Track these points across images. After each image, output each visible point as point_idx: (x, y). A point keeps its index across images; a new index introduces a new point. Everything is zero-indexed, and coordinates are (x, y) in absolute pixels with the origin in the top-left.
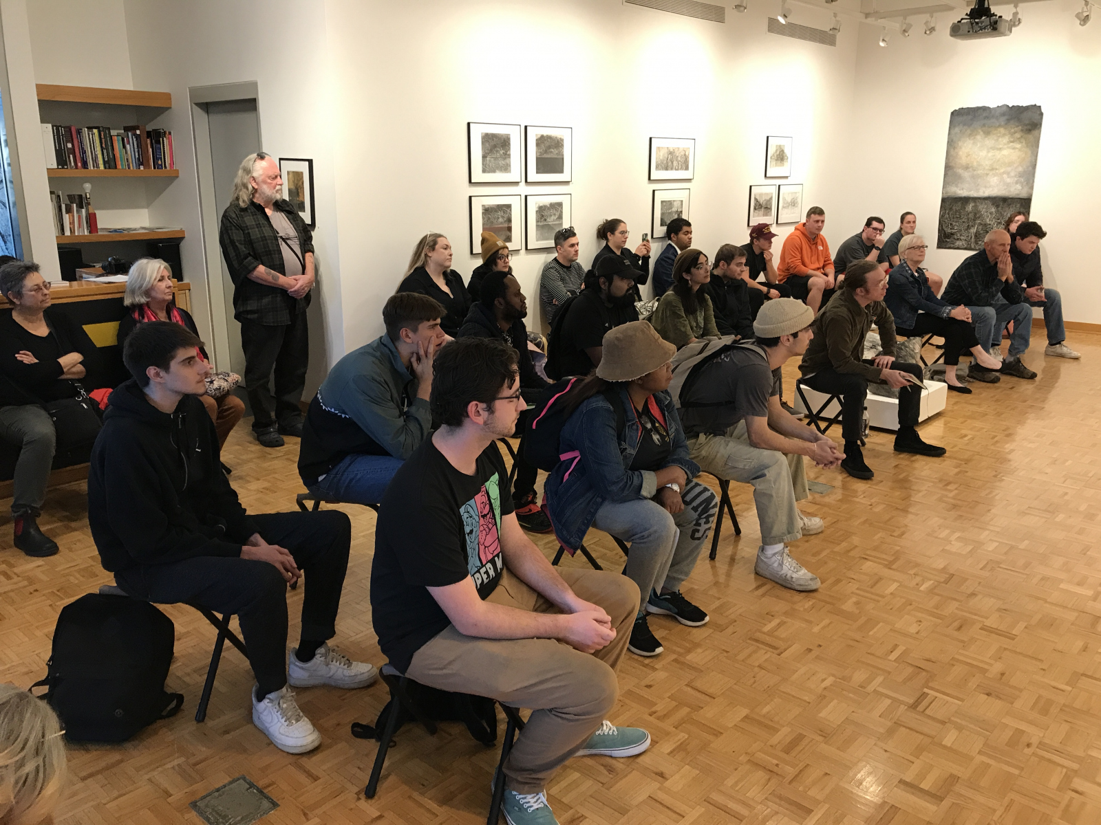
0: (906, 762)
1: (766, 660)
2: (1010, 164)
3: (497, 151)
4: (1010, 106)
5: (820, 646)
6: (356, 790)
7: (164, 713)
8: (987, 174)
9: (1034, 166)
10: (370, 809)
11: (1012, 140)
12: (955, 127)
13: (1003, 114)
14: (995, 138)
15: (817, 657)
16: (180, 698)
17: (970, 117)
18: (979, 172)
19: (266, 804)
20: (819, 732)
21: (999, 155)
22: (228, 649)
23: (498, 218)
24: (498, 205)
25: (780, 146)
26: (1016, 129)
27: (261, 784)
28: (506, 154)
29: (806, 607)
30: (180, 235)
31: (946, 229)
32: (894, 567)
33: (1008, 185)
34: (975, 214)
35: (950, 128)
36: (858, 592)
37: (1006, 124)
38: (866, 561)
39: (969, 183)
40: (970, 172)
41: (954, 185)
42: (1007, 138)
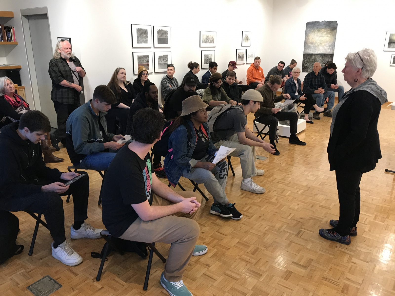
0: (295, 255)
1: (245, 221)
2: (326, 42)
3: (143, 35)
4: (327, 21)
5: (264, 215)
6: (93, 278)
7: (16, 253)
8: (319, 46)
9: (335, 43)
10: (98, 285)
11: (327, 33)
12: (308, 28)
13: (324, 24)
14: (321, 33)
15: (263, 219)
16: (22, 247)
17: (313, 25)
18: (316, 45)
19: (57, 286)
20: (264, 246)
21: (323, 39)
22: (41, 227)
23: (144, 61)
24: (144, 56)
25: (247, 35)
26: (328, 29)
27: (55, 278)
28: (146, 36)
29: (259, 201)
30: (19, 68)
31: (305, 65)
32: (289, 185)
33: (326, 49)
34: (315, 60)
35: (306, 29)
36: (277, 195)
37: (325, 28)
38: (279, 184)
39: (313, 49)
40: (313, 45)
41: (307, 49)
42: (325, 33)
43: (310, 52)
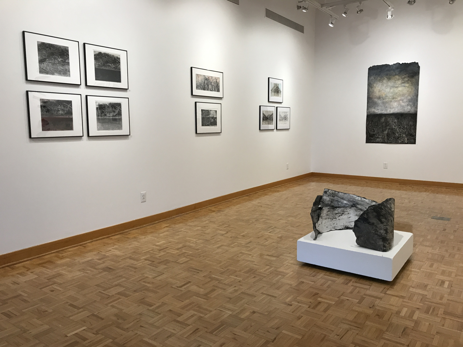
2: (403, 95)
3: (55, 58)
4: (401, 63)
8: (391, 101)
9: (417, 96)
11: (403, 82)
12: (371, 76)
13: (397, 68)
14: (394, 81)
17: (378, 71)
18: (386, 100)
21: (396, 90)
24: (58, 101)
25: (276, 84)
26: (405, 75)
28: (65, 62)
31: (370, 132)
33: (403, 107)
34: (386, 123)
35: (368, 77)
37: (399, 73)
39: (381, 106)
40: (381, 100)
41: (373, 108)
42: (400, 81)
43: (378, 110)
